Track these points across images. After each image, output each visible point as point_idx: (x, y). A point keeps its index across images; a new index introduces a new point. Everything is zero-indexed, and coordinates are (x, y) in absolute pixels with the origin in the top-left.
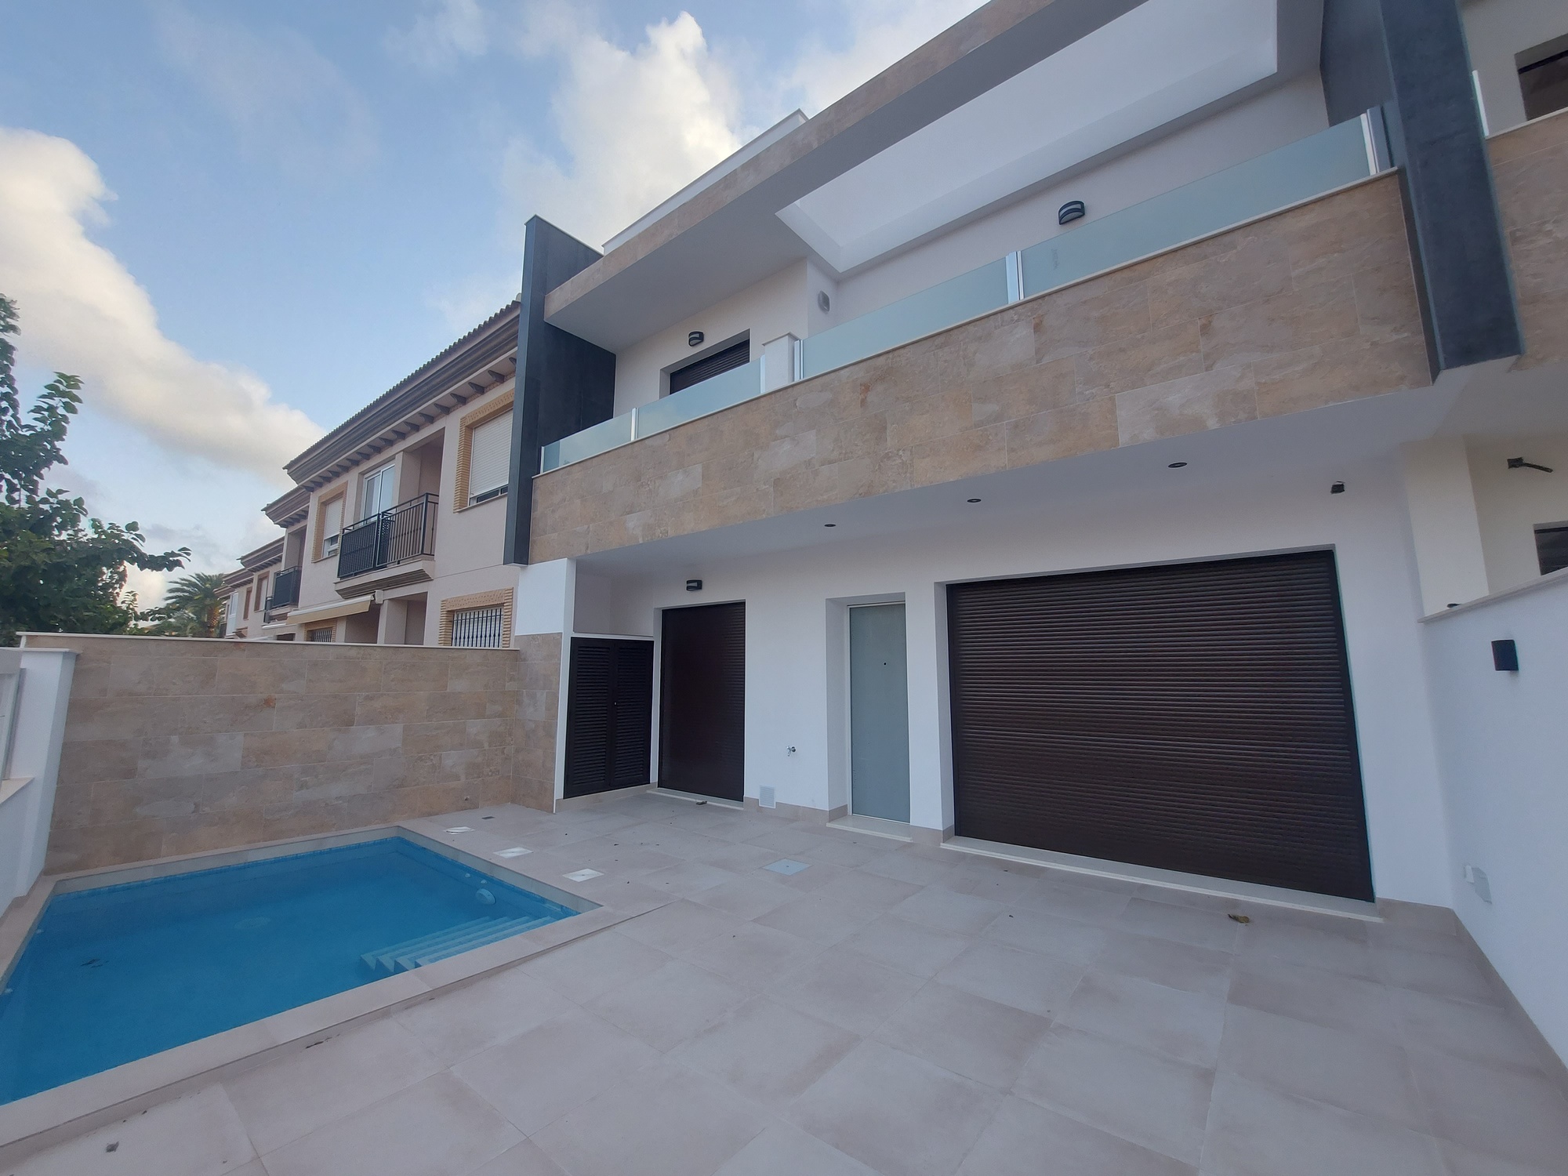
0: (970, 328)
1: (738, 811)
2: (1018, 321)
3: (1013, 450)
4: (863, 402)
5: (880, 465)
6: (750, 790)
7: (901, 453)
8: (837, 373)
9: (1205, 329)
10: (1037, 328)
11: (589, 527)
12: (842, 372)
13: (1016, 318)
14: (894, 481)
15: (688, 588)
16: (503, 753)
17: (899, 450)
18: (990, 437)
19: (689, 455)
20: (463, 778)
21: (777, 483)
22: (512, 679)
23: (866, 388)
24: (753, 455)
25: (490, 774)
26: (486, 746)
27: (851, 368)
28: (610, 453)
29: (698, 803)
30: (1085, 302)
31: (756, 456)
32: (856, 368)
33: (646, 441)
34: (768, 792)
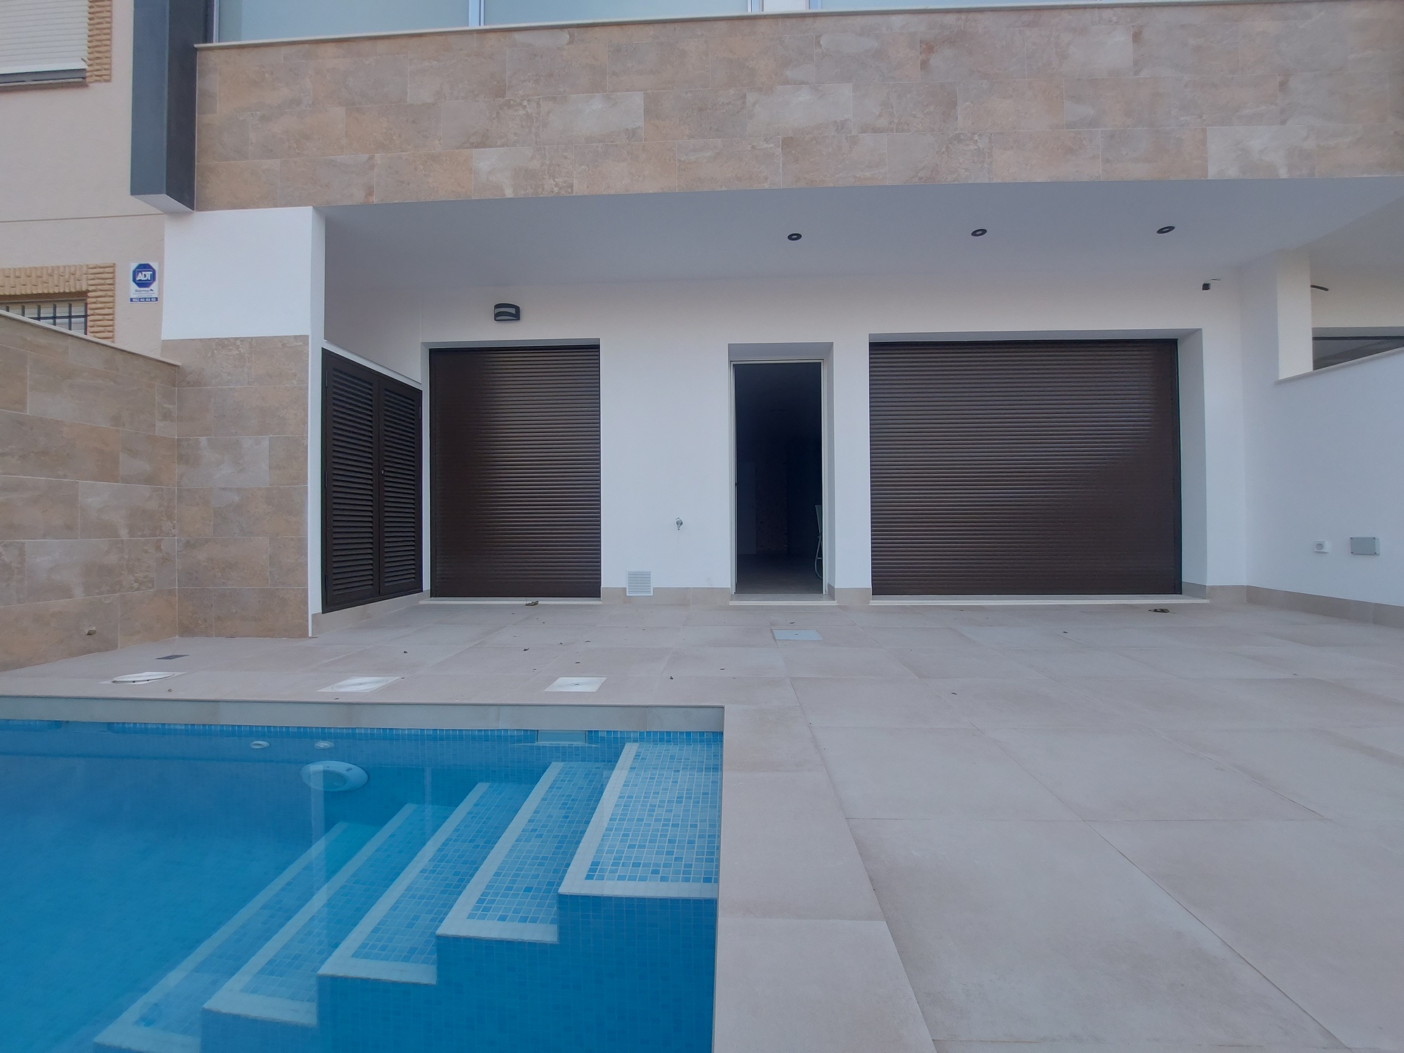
0: (1065, 14)
1: (598, 606)
2: (1117, 23)
3: (1108, 161)
4: (924, 65)
5: (948, 147)
6: (611, 576)
7: (976, 137)
8: (886, 17)
9: (1283, 85)
10: (1137, 37)
11: (371, 158)
12: (893, 18)
13: (1114, 19)
14: (967, 170)
15: (497, 315)
16: (158, 548)
17: (974, 134)
18: (1084, 142)
19: (614, 74)
20: (78, 593)
21: (788, 143)
22: (166, 416)
23: (929, 48)
24: (744, 96)
25: (136, 585)
26: (124, 534)
27: (907, 17)
28: (424, 39)
29: (527, 605)
30: (1183, 26)
31: (751, 98)
32: (915, 18)
33: (517, 36)
34: (639, 578)
